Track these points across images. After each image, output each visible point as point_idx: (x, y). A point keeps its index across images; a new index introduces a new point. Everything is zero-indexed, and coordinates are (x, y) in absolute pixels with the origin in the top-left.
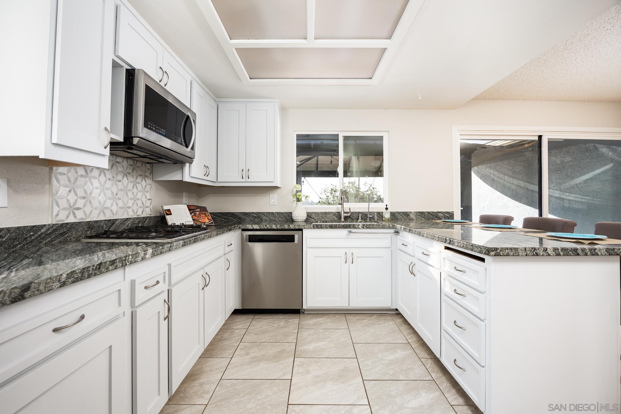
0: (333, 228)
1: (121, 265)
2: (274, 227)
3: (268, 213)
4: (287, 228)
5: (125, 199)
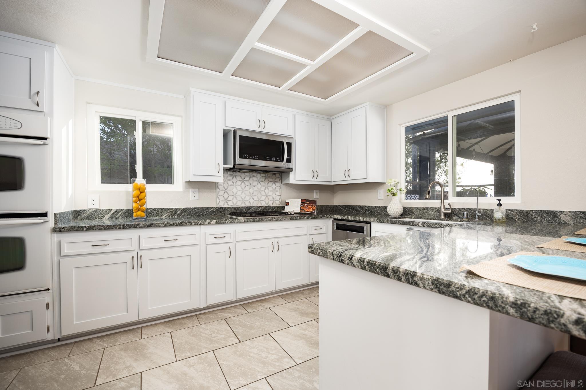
0: (393, 223)
1: (194, 224)
2: (350, 218)
3: (376, 206)
4: (358, 220)
5: (259, 196)
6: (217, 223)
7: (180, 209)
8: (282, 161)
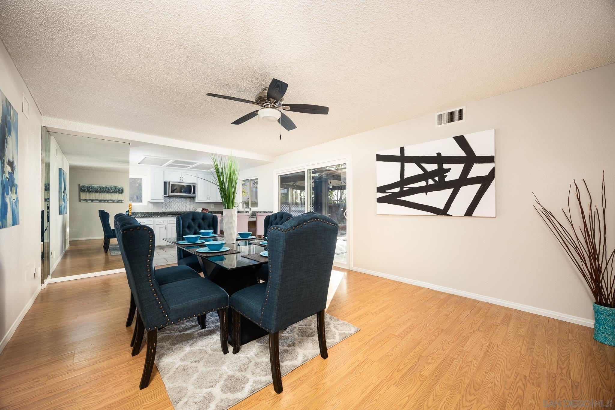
5: (182, 207)
6: (160, 217)
7: (145, 212)
8: (190, 193)
